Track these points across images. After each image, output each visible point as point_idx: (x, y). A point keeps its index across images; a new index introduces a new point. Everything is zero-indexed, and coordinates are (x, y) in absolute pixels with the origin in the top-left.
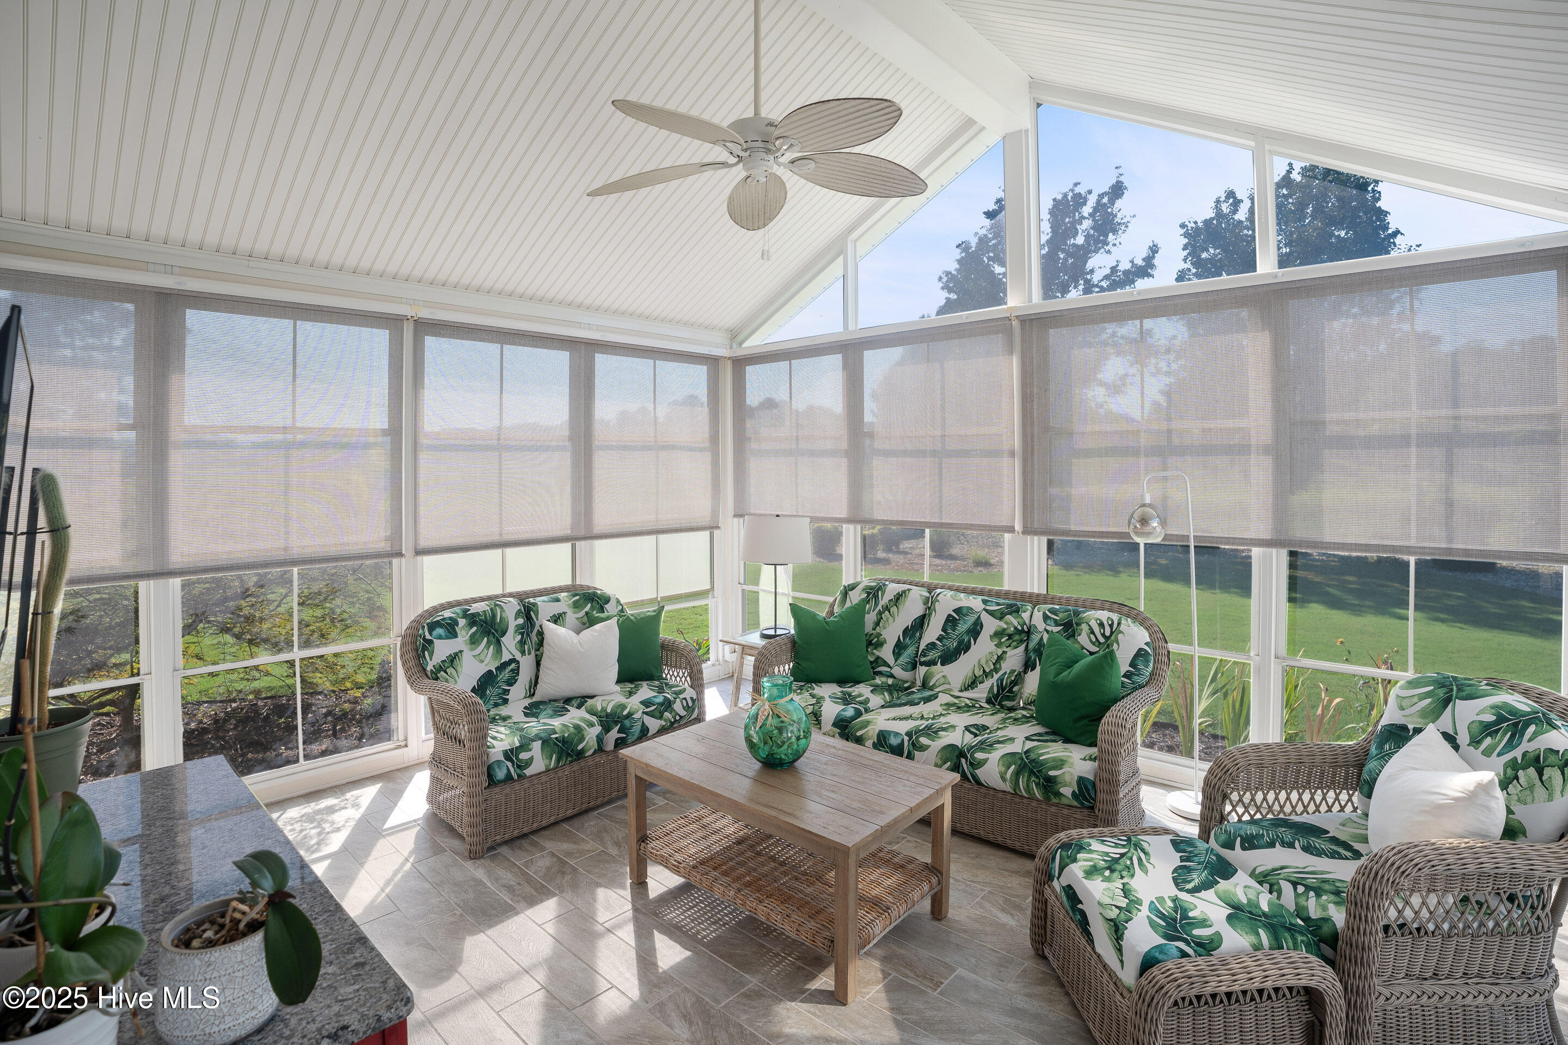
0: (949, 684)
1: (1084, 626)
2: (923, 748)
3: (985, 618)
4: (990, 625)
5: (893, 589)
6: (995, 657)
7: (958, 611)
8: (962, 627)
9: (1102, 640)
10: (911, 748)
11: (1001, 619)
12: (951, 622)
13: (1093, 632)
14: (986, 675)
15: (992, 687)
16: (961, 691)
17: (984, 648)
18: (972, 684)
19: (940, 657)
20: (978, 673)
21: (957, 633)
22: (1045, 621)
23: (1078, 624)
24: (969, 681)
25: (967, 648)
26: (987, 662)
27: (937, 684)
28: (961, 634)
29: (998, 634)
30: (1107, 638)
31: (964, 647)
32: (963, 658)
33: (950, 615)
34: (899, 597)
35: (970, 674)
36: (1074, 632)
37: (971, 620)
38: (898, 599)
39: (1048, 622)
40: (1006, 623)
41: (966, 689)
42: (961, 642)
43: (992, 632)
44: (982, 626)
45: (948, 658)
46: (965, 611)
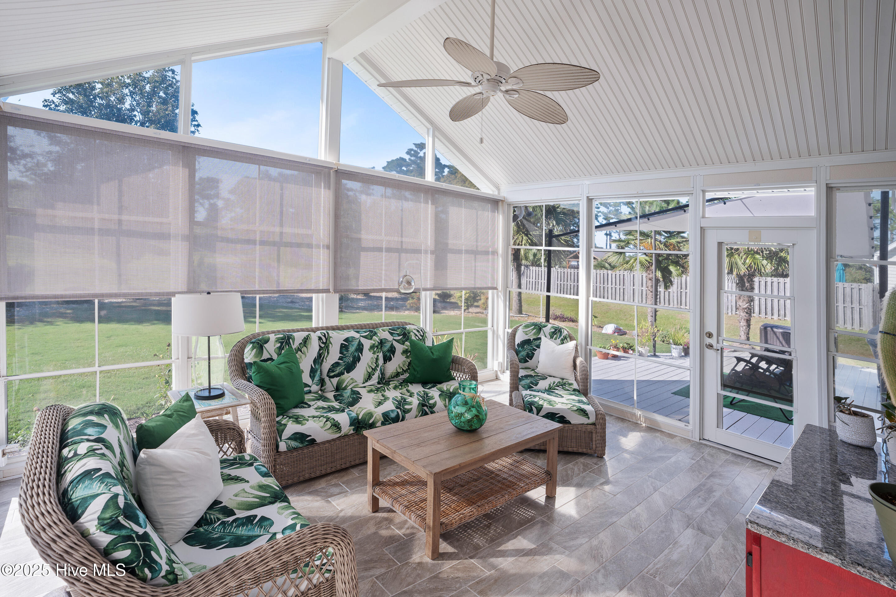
0: (356, 382)
1: (411, 333)
2: (409, 411)
3: (363, 340)
4: (367, 344)
5: (299, 337)
6: (375, 359)
7: (347, 340)
8: (352, 349)
9: (421, 338)
10: (403, 414)
11: (371, 339)
12: (344, 348)
13: (416, 335)
14: (374, 370)
15: (379, 376)
16: (364, 383)
17: (367, 357)
18: (369, 377)
19: (344, 369)
20: (370, 370)
21: (350, 352)
22: (392, 335)
23: (409, 333)
24: (367, 377)
25: (359, 359)
26: (372, 363)
27: (348, 385)
28: (353, 353)
29: (372, 347)
30: (422, 336)
31: (357, 360)
32: (359, 365)
33: (342, 344)
34: (306, 341)
35: (366, 372)
36: (408, 337)
37: (355, 343)
38: (306, 342)
39: (394, 335)
40: (374, 341)
41: (366, 381)
42: (354, 357)
43: (369, 348)
44: (363, 345)
45: (350, 368)
46: (350, 339)
